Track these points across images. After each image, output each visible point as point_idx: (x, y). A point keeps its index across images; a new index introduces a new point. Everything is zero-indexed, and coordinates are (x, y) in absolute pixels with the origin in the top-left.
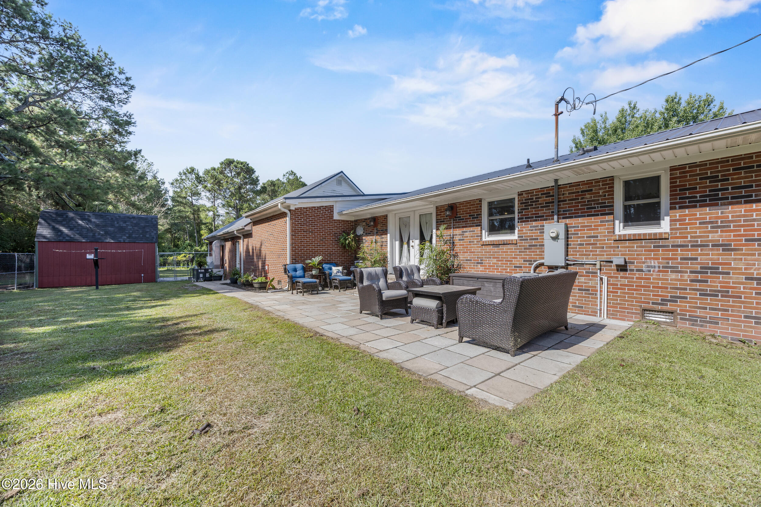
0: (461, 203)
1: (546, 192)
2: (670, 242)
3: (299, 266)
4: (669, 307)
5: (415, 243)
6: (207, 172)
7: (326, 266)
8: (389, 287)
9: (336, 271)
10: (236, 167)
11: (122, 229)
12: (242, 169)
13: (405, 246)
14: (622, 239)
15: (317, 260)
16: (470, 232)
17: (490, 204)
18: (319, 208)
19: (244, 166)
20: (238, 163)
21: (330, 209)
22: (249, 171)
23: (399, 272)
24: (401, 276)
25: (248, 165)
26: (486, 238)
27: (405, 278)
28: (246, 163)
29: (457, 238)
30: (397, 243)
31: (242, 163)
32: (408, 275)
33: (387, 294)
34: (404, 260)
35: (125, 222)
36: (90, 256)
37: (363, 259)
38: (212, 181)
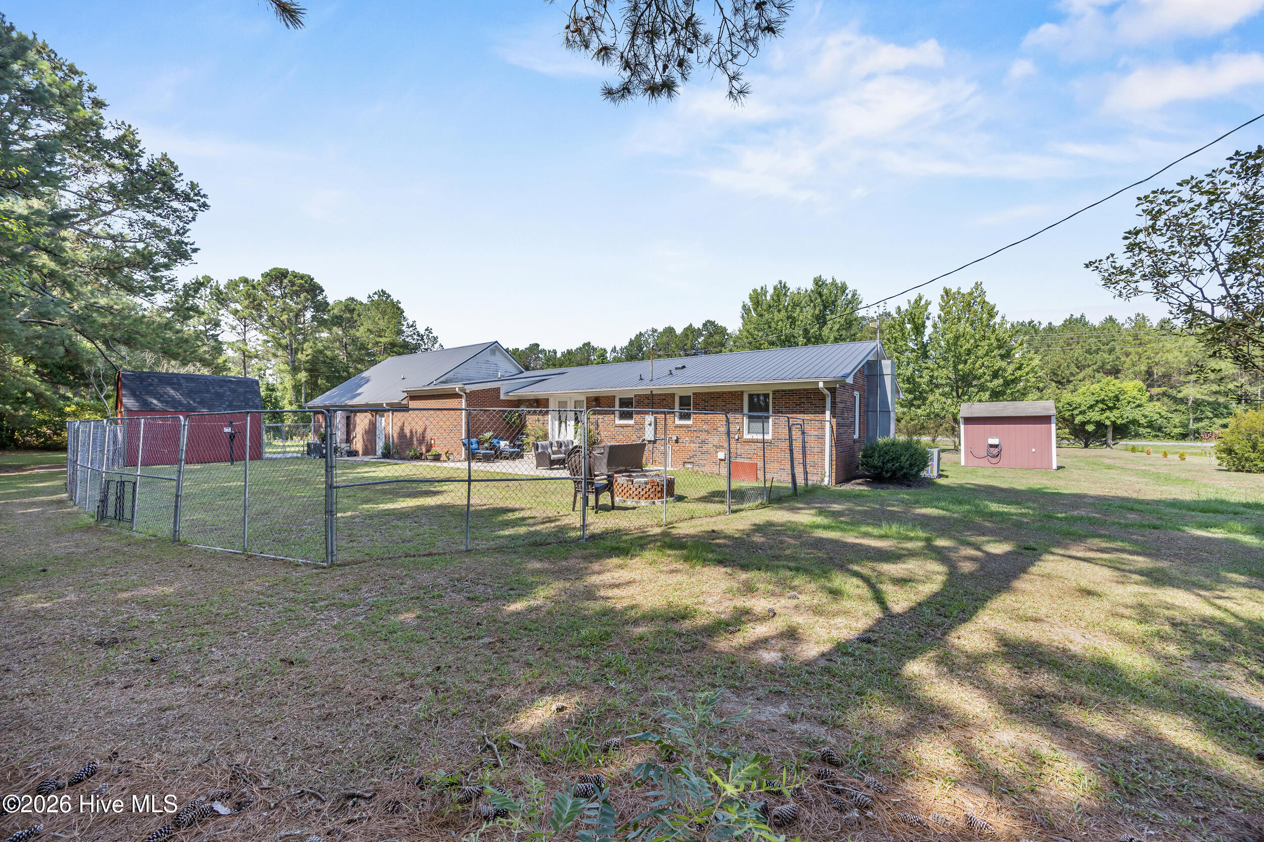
0: (603, 397)
1: (646, 397)
2: (692, 429)
3: (474, 440)
4: (692, 460)
5: (572, 423)
6: (233, 285)
7: (495, 441)
8: (554, 453)
9: (503, 444)
10: (293, 284)
11: (219, 396)
12: (301, 286)
13: (563, 425)
14: (677, 426)
15: (488, 435)
16: (607, 418)
17: (620, 399)
18: (488, 390)
19: (306, 282)
20: (295, 277)
21: (497, 390)
22: (312, 288)
23: (560, 445)
24: (561, 446)
25: (312, 280)
26: (618, 422)
27: (563, 448)
28: (309, 277)
29: (600, 421)
30: (557, 423)
31: (302, 277)
32: (566, 446)
33: (553, 457)
34: (562, 436)
35: (222, 387)
36: (227, 430)
37: (528, 435)
38: (247, 302)
